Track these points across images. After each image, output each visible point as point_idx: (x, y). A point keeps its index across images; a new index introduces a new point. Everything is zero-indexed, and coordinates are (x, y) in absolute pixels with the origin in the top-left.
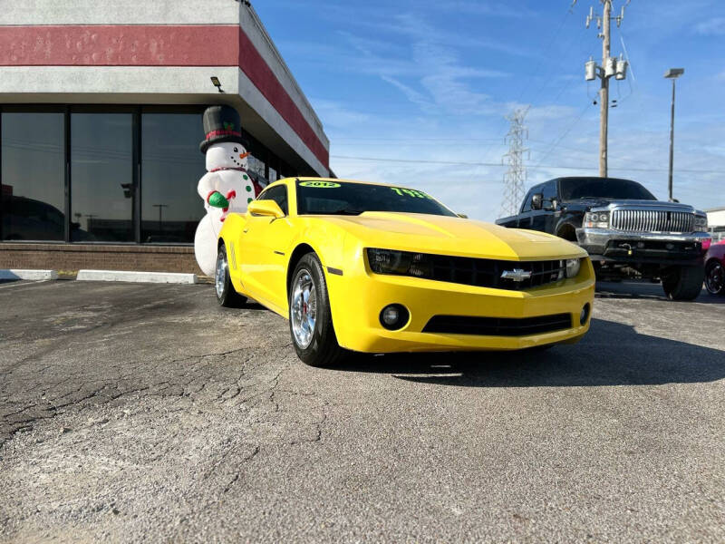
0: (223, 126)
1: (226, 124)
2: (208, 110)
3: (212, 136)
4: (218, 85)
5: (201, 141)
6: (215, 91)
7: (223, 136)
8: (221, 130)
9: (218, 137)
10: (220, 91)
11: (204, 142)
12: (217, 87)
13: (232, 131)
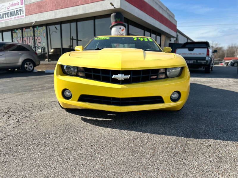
0: (116, 20)
1: (117, 19)
2: (112, 15)
3: (113, 24)
4: (113, 5)
5: (110, 26)
6: (112, 8)
7: (117, 24)
8: (116, 21)
9: (115, 24)
10: (114, 7)
11: (111, 26)
12: (113, 6)
13: (119, 21)
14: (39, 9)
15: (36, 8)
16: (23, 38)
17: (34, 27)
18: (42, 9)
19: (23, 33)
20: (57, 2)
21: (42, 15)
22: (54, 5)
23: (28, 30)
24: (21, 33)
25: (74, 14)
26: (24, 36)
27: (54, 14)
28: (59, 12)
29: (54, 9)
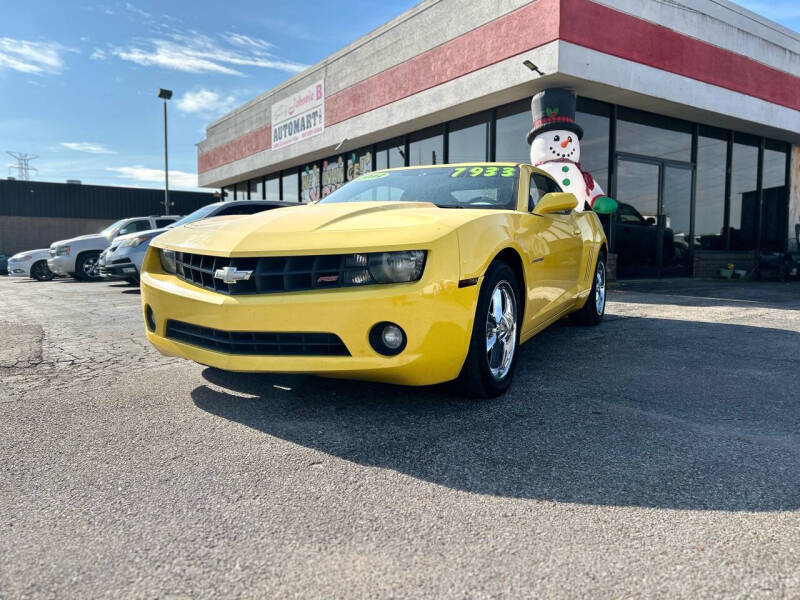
0: (546, 113)
1: (548, 111)
2: (534, 98)
4: (535, 68)
6: (535, 75)
7: (547, 124)
8: (545, 117)
10: (542, 74)
12: (535, 71)
13: (556, 117)
14: (354, 106)
15: (348, 104)
16: (321, 187)
17: (346, 156)
18: (361, 105)
19: (324, 174)
20: (393, 81)
21: (359, 122)
22: (387, 88)
23: (334, 166)
24: (318, 174)
25: (434, 108)
26: (324, 183)
27: (385, 115)
28: (400, 106)
29: (388, 100)
